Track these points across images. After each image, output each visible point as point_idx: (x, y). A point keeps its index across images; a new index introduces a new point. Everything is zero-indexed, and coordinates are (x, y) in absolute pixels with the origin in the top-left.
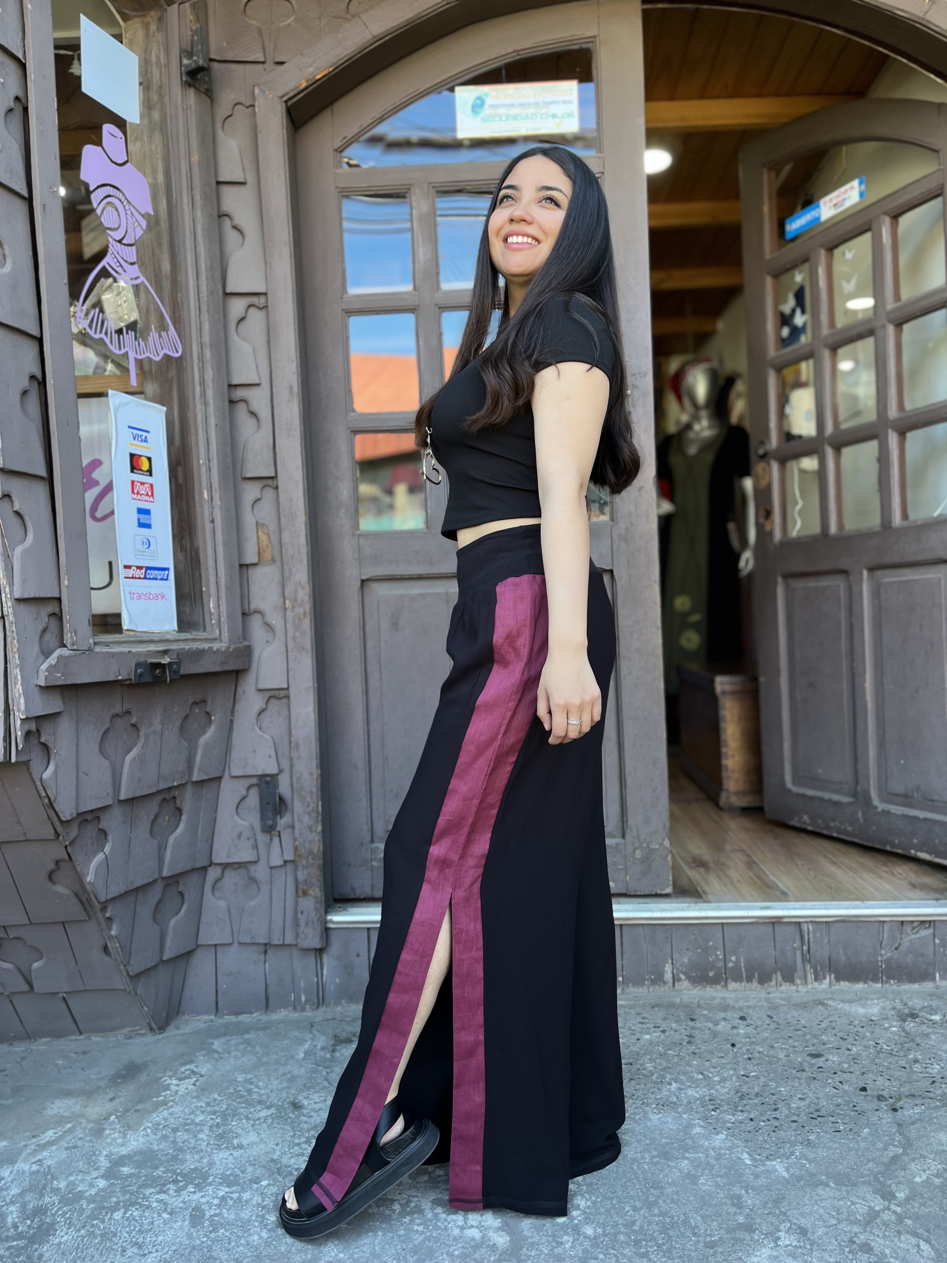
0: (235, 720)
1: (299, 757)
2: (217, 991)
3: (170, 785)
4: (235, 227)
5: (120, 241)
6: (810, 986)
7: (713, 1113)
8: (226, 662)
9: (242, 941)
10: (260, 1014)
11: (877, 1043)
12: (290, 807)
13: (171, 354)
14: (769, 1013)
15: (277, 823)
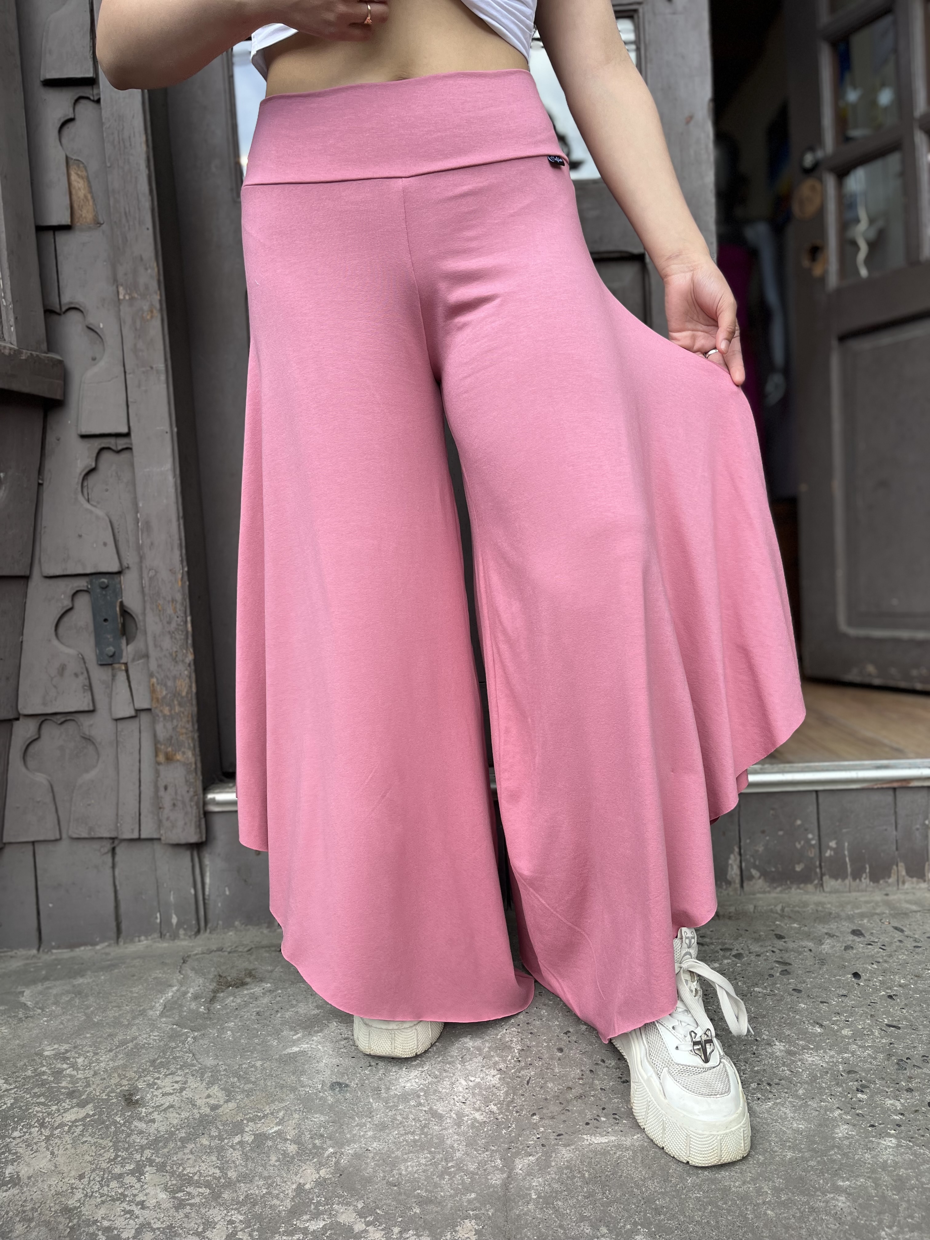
0: (45, 485)
1: (152, 544)
2: (39, 913)
9: (75, 836)
10: (109, 946)
12: (140, 625)
14: (896, 925)
15: (122, 651)
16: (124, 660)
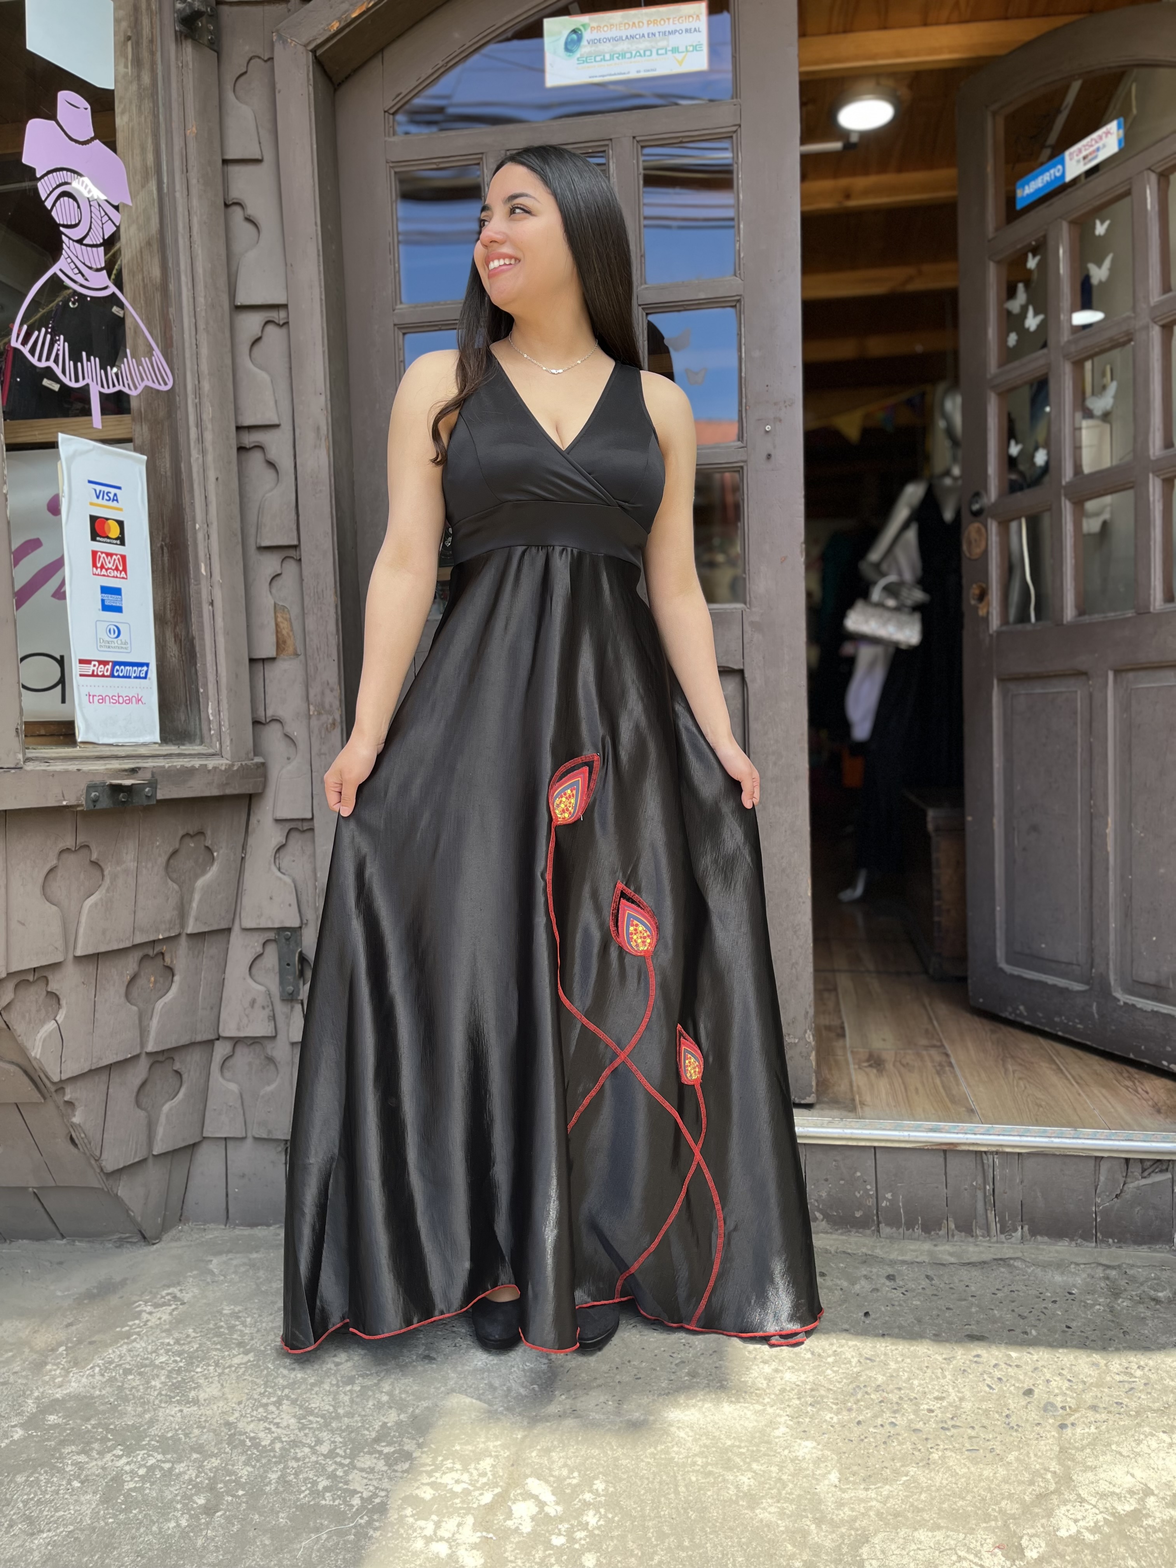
0: (247, 859)
2: (227, 1195)
3: (152, 938)
4: (248, 220)
5: (80, 241)
6: (994, 1239)
7: (809, 1408)
8: (227, 784)
9: (257, 1136)
11: (1068, 1327)
13: (156, 386)
14: (930, 1273)
15: (299, 990)
16: (300, 998)
